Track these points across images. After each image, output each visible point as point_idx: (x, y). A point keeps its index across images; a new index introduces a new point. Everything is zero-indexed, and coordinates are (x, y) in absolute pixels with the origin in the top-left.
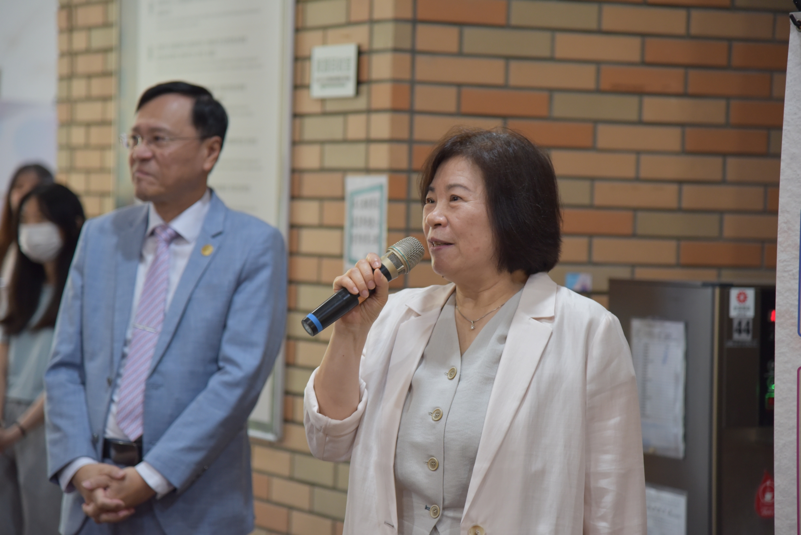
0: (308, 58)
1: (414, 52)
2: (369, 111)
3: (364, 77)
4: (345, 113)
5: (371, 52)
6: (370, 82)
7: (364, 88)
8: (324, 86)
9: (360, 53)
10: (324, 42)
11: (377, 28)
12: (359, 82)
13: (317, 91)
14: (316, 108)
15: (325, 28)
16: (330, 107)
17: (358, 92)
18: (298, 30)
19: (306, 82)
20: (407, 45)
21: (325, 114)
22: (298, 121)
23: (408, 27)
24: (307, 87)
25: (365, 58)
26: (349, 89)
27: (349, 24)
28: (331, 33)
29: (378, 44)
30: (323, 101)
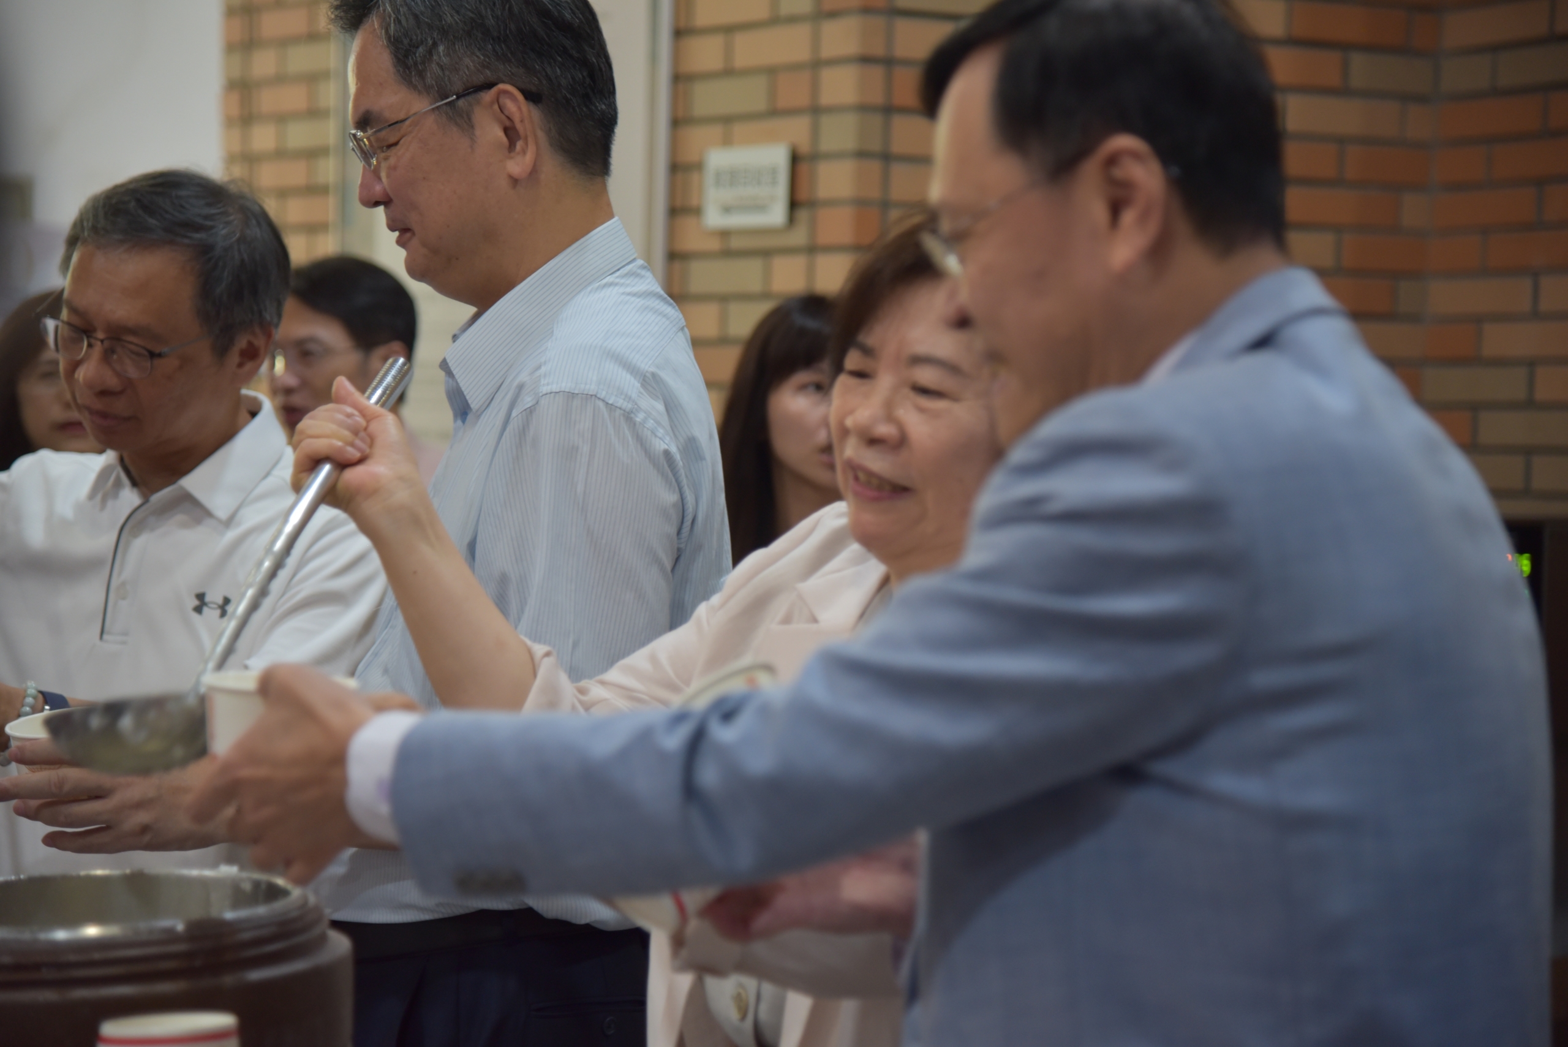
0: (698, 166)
1: (887, 157)
2: (812, 249)
3: (802, 195)
4: (766, 254)
5: (815, 157)
6: (813, 204)
7: (803, 215)
8: (727, 210)
9: (795, 159)
10: (727, 141)
11: (826, 121)
12: (794, 205)
13: (714, 218)
14: (714, 245)
15: (727, 120)
16: (736, 243)
17: (792, 219)
18: (677, 123)
19: (694, 202)
20: (876, 146)
21: (728, 254)
22: (677, 265)
23: (877, 120)
24: (697, 211)
25: (803, 168)
26: (777, 215)
27: (774, 112)
28: (738, 129)
29: (827, 144)
30: (725, 234)
